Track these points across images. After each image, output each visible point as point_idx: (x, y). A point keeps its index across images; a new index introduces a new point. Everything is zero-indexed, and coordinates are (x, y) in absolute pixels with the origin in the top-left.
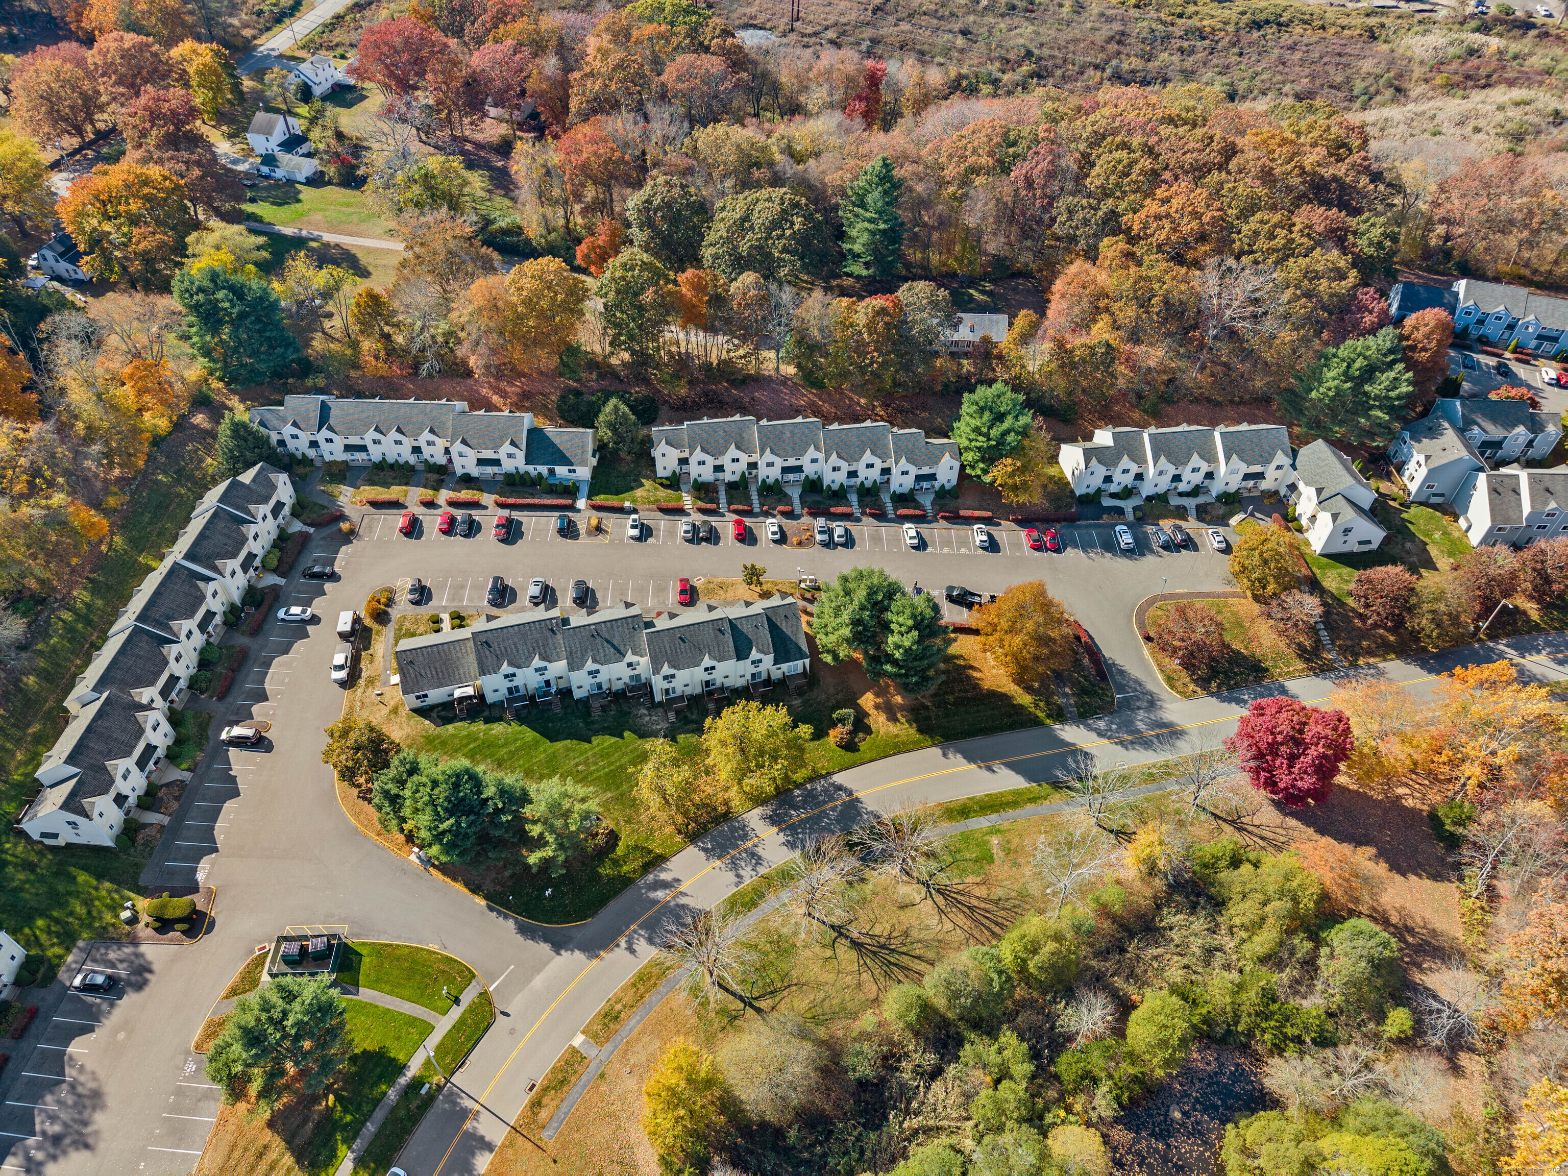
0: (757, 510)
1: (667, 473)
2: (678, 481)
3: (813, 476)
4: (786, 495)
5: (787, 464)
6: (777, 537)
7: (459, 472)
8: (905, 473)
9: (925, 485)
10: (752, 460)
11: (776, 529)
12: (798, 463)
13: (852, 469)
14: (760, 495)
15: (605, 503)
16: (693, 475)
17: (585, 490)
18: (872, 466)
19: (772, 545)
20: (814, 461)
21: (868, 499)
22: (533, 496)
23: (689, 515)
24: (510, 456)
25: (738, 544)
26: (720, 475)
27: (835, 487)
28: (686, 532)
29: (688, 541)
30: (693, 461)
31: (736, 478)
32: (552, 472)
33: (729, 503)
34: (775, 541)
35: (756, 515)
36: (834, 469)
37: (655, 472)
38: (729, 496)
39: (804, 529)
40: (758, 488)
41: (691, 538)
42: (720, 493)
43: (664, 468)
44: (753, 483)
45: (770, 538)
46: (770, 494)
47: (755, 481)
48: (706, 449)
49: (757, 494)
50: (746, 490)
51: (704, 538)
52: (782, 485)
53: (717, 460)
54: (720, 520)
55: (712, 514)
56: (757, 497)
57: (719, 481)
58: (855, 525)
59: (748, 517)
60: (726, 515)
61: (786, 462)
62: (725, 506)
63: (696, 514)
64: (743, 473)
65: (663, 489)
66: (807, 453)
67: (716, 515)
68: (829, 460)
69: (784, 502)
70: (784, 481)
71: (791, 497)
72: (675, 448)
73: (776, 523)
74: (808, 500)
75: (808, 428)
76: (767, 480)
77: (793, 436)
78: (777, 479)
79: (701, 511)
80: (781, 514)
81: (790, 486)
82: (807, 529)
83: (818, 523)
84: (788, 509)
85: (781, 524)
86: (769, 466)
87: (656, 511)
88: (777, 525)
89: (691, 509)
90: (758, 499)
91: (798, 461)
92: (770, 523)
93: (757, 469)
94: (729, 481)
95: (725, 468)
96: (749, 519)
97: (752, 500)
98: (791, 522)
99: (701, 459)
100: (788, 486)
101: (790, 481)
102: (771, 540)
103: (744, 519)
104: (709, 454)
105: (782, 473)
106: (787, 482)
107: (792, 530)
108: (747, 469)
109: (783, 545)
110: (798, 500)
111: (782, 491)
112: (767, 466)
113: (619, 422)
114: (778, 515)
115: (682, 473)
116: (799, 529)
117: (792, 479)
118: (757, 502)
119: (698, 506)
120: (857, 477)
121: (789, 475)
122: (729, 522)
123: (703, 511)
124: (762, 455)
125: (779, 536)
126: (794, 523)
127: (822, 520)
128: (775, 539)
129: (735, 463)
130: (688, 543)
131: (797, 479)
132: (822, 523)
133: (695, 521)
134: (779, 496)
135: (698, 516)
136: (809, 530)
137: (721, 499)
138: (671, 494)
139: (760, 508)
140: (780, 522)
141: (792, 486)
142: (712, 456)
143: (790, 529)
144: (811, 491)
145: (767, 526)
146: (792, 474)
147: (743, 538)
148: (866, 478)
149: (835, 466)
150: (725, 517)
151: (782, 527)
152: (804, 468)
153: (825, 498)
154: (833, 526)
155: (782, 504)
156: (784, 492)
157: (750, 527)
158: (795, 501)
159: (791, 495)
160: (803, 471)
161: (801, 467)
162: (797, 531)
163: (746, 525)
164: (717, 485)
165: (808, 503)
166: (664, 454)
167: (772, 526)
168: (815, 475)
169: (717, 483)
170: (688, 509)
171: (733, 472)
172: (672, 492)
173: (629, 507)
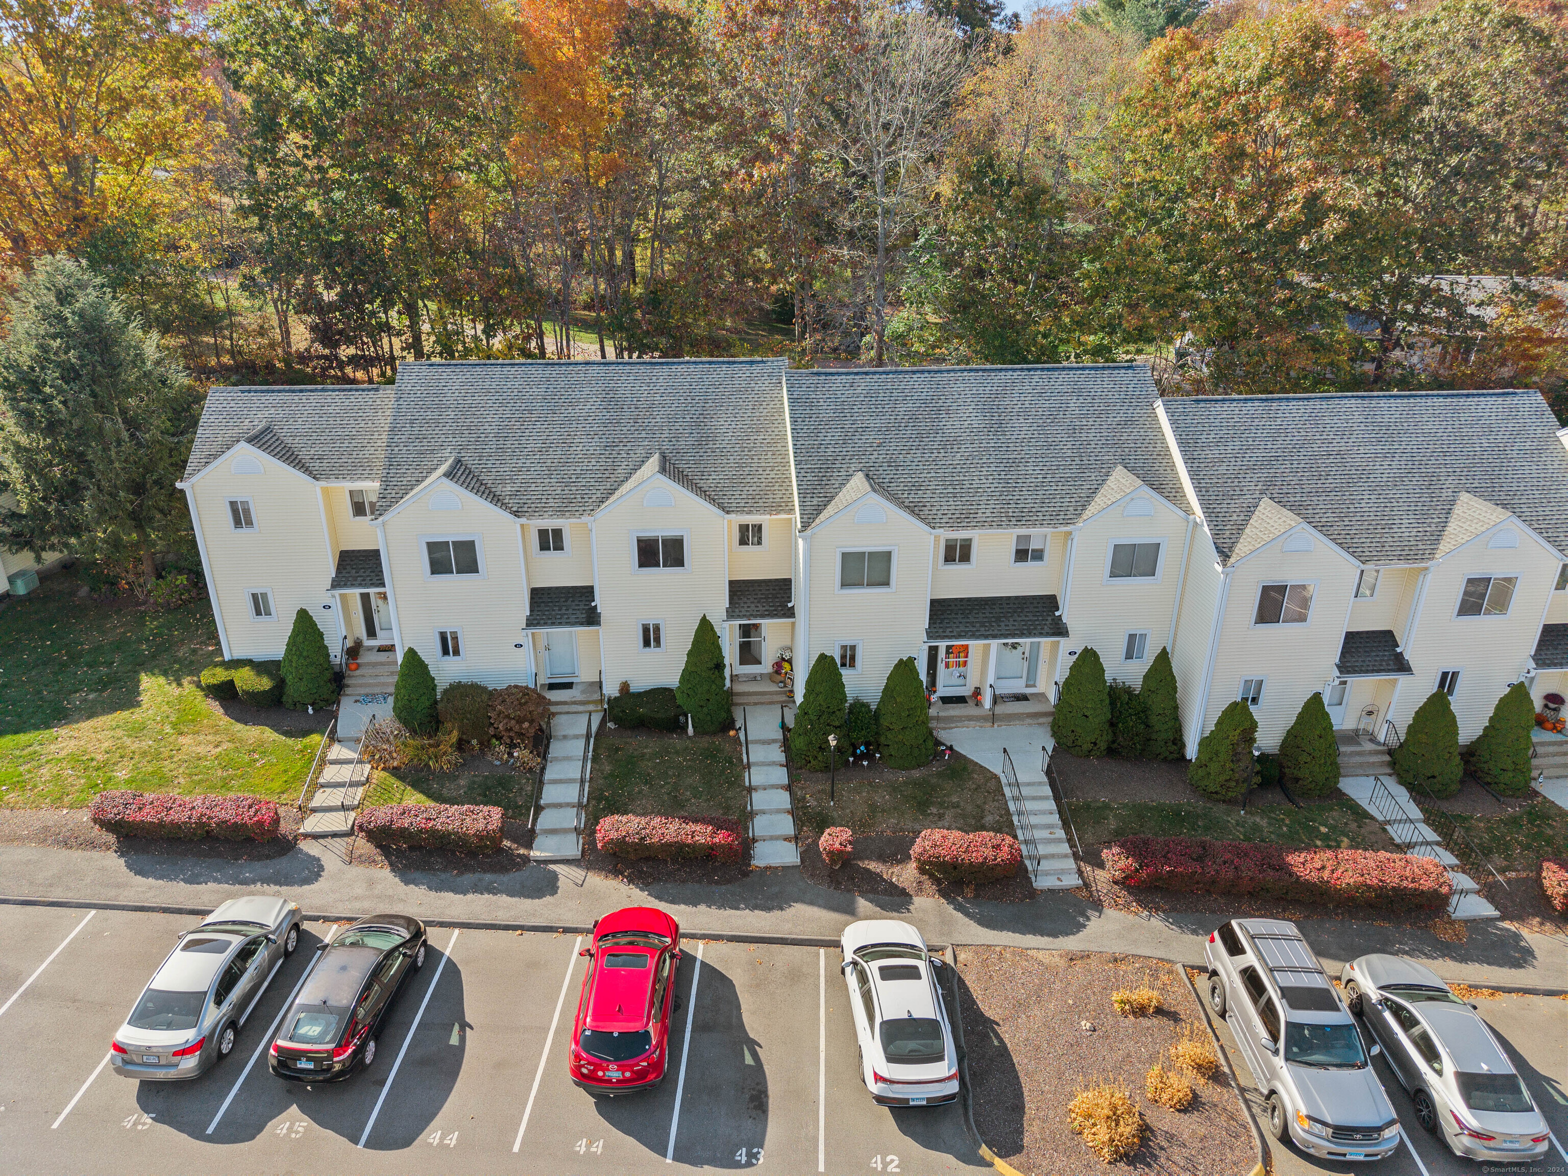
0: (777, 853)
2: (336, 680)
3: (1118, 664)
4: (961, 767)
5: (963, 583)
6: (934, 1077)
11: (916, 999)
12: (1025, 582)
14: (801, 760)
19: (897, 1154)
20: (1135, 561)
21: (1483, 812)
23: (306, 872)
25: (596, 1139)
26: (574, 647)
27: (1272, 725)
29: (162, 1095)
30: (402, 550)
31: (663, 668)
33: (600, 803)
34: (917, 1119)
35: (769, 891)
36: (1271, 606)
38: (608, 768)
39: (1140, 1011)
40: (791, 723)
41: (190, 1063)
42: (556, 749)
43: (260, 605)
44: (763, 700)
45: (874, 1088)
46: (863, 756)
47: (774, 688)
48: (487, 479)
49: (781, 757)
50: (717, 740)
51: (303, 1064)
52: (933, 712)
53: (552, 554)
54: (502, 917)
55: (465, 869)
56: (781, 776)
57: (569, 686)
58: (1510, 991)
59: (710, 903)
60: (562, 882)
61: (958, 568)
62: (566, 825)
63: (357, 871)
64: (705, 629)
65: (225, 721)
66: (1091, 509)
67: (488, 877)
68: (1242, 548)
69: (956, 806)
70: (942, 690)
71: (996, 778)
72: (307, 471)
73: (910, 950)
74: (1106, 806)
75: (1078, 393)
76: (846, 674)
77: (997, 427)
78: (905, 667)
79: (399, 852)
80: (938, 882)
81: (984, 718)
82: (1160, 1011)
83: (1250, 958)
84: (989, 852)
85: (949, 959)
86: (859, 584)
87: (92, 845)
88: (922, 965)
89: (335, 835)
90: (789, 788)
91: (1030, 566)
92: (868, 951)
93: (790, 613)
94: (625, 687)
95: (600, 602)
96: (714, 911)
97: (750, 789)
98: (1022, 952)
99: (450, 539)
100: (970, 718)
101: (977, 692)
102: (880, 1100)
103: (680, 914)
104: (496, 499)
105: (932, 633)
106: (961, 700)
107: (1036, 1011)
108: (731, 613)
109: (985, 1151)
110: (1046, 798)
111: (938, 743)
112: (844, 584)
113: (70, 374)
114: (920, 890)
115: (370, 649)
116: (1101, 1006)
117: (991, 680)
118: (783, 799)
119: (382, 815)
120: (1401, 666)
121: (975, 646)
122: (566, 930)
123: (411, 848)
124: (819, 509)
125: (944, 1068)
126: (1040, 955)
127: (1274, 937)
128: (918, 1096)
129: (661, 575)
130: (147, 1119)
131: (1018, 686)
132: (1294, 970)
133: (326, 919)
134: (916, 774)
135: (371, 883)
136: (1174, 1017)
137: (555, 782)
138: (259, 748)
139: (796, 838)
140: (936, 942)
141: (993, 718)
142: (516, 514)
143: (1020, 1006)
144: (1112, 752)
145: (852, 980)
146: (995, 644)
147: (641, 1075)
148: (1448, 681)
149: (1275, 578)
150: (548, 899)
151: (961, 981)
152: (1067, 613)
153: (1210, 796)
154: (1374, 995)
155: (941, 817)
156: (951, 748)
157: (712, 975)
158: (1029, 805)
159: (997, 769)
160: (1060, 630)
161: (1050, 603)
162: (1086, 1025)
163: (687, 960)
164: (550, 703)
165: (1113, 824)
166: (247, 512)
167: (888, 973)
168: (1129, 656)
169: (554, 696)
170: (316, 837)
171: (646, 629)
172: (269, 734)
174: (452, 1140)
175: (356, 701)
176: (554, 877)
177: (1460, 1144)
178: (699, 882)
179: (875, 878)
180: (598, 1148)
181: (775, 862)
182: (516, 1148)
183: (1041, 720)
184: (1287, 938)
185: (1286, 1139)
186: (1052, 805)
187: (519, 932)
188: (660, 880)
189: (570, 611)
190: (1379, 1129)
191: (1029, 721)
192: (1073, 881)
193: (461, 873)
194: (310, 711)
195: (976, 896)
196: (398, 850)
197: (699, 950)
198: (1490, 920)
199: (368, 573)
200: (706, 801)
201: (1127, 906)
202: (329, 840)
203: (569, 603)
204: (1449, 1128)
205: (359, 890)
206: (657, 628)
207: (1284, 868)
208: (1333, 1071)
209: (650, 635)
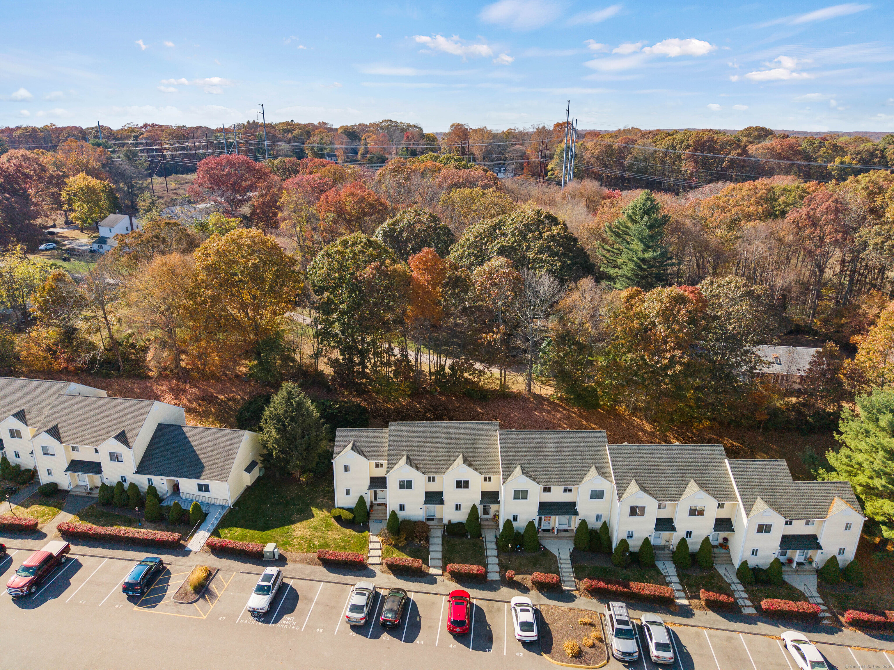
0: (494, 576)
1: (351, 502)
2: (368, 515)
3: (593, 524)
4: (546, 553)
5: (549, 498)
6: (532, 635)
7: (44, 479)
8: (764, 529)
9: (797, 556)
10: (489, 487)
11: (529, 617)
12: (566, 498)
13: (664, 514)
14: (501, 549)
15: (241, 544)
16: (392, 505)
17: (213, 520)
18: (701, 513)
19: (522, 653)
20: (597, 495)
21: (695, 574)
22: (129, 523)
23: (372, 574)
24: (115, 457)
25: (454, 645)
26: (436, 510)
27: (635, 545)
28: (355, 608)
29: (357, 628)
30: (393, 482)
31: (461, 517)
32: (176, 488)
33: (447, 559)
34: (527, 645)
35: (492, 586)
36: (634, 512)
37: (333, 499)
38: (447, 548)
39: (585, 624)
40: (498, 537)
41: (363, 621)
42: (432, 541)
43: (348, 492)
44: (490, 528)
45: (518, 637)
46: (519, 548)
47: (493, 524)
48: (415, 462)
49: (495, 547)
50: (477, 540)
51: (388, 623)
52: (540, 535)
53: (431, 483)
54: (424, 590)
55: (412, 576)
56: (495, 553)
57: (433, 519)
58: (685, 625)
59: (477, 588)
60: (438, 581)
61: (547, 493)
62: (438, 565)
63: (384, 575)
64: (474, 508)
65: (339, 527)
66: (584, 480)
67: (418, 579)
68: (624, 496)
69: (544, 565)
70: (543, 528)
71: (556, 557)
72: (366, 457)
73: (528, 605)
74: (586, 567)
75: (584, 440)
76: (514, 523)
77: (559, 451)
78: (531, 524)
79: (394, 570)
80: (537, 587)
81: (555, 537)
82: (590, 624)
83: (612, 612)
84: (550, 580)
85: (538, 608)
86: (518, 498)
87: (316, 564)
88: (530, 609)
89: (377, 564)
90: (497, 557)
91: (568, 493)
92: (517, 605)
93: (498, 503)
94: (450, 521)
95: (444, 497)
96: (478, 591)
97: (487, 557)
98: (558, 607)
99: (406, 480)
100: (550, 537)
101: (553, 529)
102: (519, 640)
103: (469, 591)
104: (418, 469)
105: (540, 513)
106: (548, 531)
107: (559, 623)
108: (482, 502)
109: (542, 653)
110: (568, 564)
111: (541, 545)
112: (514, 498)
113: (292, 419)
114: (532, 589)
115: (375, 504)
116: (575, 622)
117: (557, 526)
118: (496, 560)
119: (390, 561)
120: (673, 529)
121: (553, 517)
122: (440, 595)
123: (398, 569)
124: (508, 477)
125: (534, 633)
126: (562, 608)
127: (619, 607)
128: (528, 640)
129: (462, 490)
130: (355, 633)
131: (565, 527)
132: (621, 615)
133: (380, 588)
134: (534, 554)
135: (389, 579)
136: (594, 626)
137: (432, 551)
138: (350, 536)
139: (499, 572)
140: (535, 603)
141: (557, 537)
142: (424, 473)
143: (555, 621)
144: (590, 550)
145: (513, 611)
146: (557, 516)
147: (464, 631)
148: (689, 534)
149: (634, 505)
150: (435, 585)
151: (541, 614)
152: (578, 508)
153: (616, 565)
154: (644, 623)
155: (539, 568)
156: (544, 547)
157: (479, 609)
158: (563, 566)
159: (556, 554)
160: (576, 513)
161: (574, 504)
162: (571, 626)
163: (472, 604)
164: (429, 526)
165: (587, 572)
166: (349, 468)
167: (522, 610)
168: (597, 520)
169: (429, 523)
170: (372, 564)
171: (457, 505)
172: (353, 533)
173: (272, 554)
174: (422, 643)
175: (373, 521)
176: (436, 579)
177: (654, 658)
178: (474, 583)
179: (520, 585)
180: (455, 646)
181: (494, 579)
182: (436, 646)
183: (571, 538)
184: (622, 607)
185: (613, 655)
186: (570, 566)
187: (429, 594)
188: (463, 582)
189: (436, 500)
190: (632, 653)
191: (567, 539)
192: (573, 588)
194: (362, 525)
195: (547, 592)
197: (475, 602)
198: (687, 606)
199: (378, 484)
200: (475, 560)
201: (587, 596)
202: (375, 566)
203: (436, 497)
204: (651, 655)
205: (386, 580)
206: (460, 505)
208: (625, 640)
209: (458, 507)
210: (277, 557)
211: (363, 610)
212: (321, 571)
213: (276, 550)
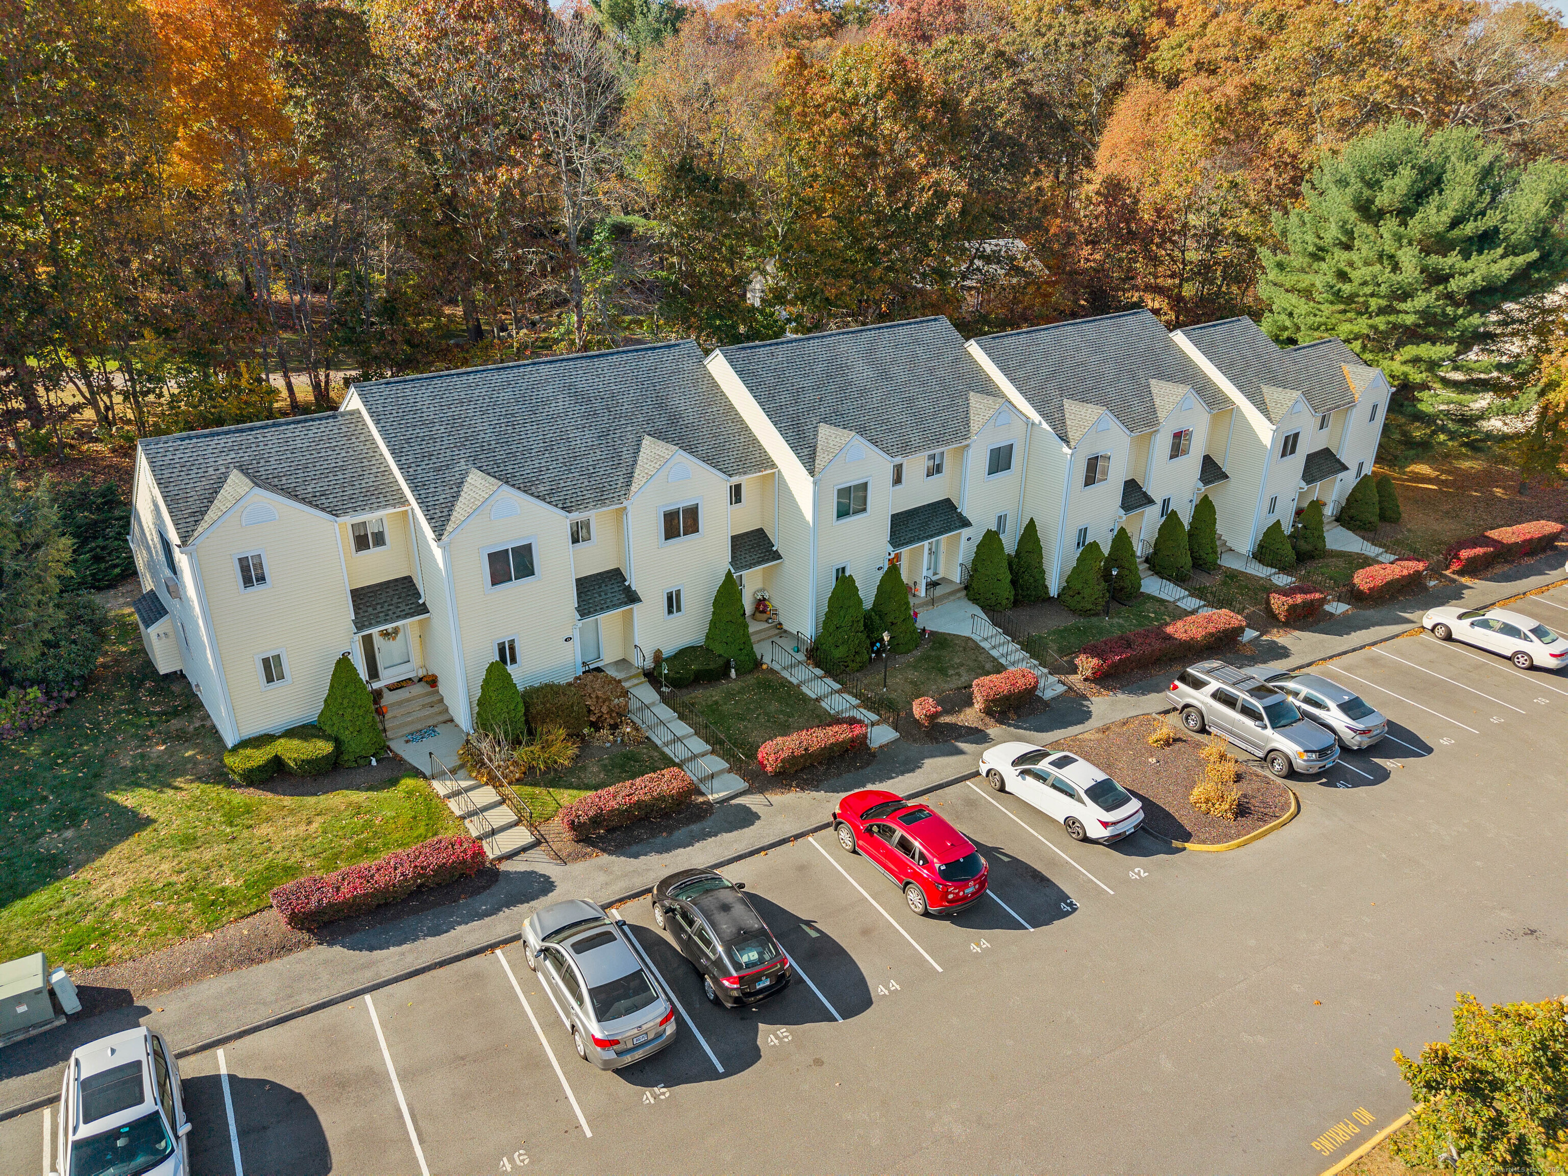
0: (881, 735)
1: (300, 701)
8: (1289, 445)
20: (999, 460)
23: (539, 884)
39: (1167, 743)
43: (272, 670)
44: (761, 638)
47: (765, 625)
50: (760, 675)
51: (761, 984)
53: (581, 546)
54: (739, 849)
55: (669, 828)
57: (599, 670)
60: (755, 809)
63: (578, 868)
64: (732, 581)
66: (975, 426)
67: (695, 827)
68: (1071, 434)
69: (962, 665)
71: (969, 639)
72: (321, 509)
78: (895, 571)
79: (604, 838)
81: (926, 603)
82: (1176, 740)
83: (1213, 685)
86: (848, 514)
87: (283, 949)
89: (524, 849)
90: (844, 690)
91: (935, 478)
92: (1025, 760)
93: (778, 555)
94: (658, 655)
95: (632, 581)
97: (821, 700)
98: (1077, 739)
99: (509, 547)
101: (914, 586)
105: (894, 544)
108: (737, 566)
109: (1176, 844)
112: (840, 516)
114: (986, 725)
116: (1146, 748)
117: (925, 572)
118: (848, 698)
119: (565, 820)
120: (1149, 500)
122: (797, 837)
123: (610, 830)
124: (813, 457)
126: (1086, 736)
127: (1216, 669)
129: (684, 543)
130: (660, 1090)
134: (917, 653)
135: (603, 870)
139: (885, 721)
141: (932, 602)
142: (566, 510)
144: (1019, 602)
148: (1166, 505)
149: (1092, 452)
150: (757, 823)
153: (1086, 614)
155: (959, 675)
158: (1000, 651)
159: (967, 634)
160: (965, 522)
161: (949, 504)
162: (1152, 760)
165: (1053, 646)
166: (257, 567)
170: (509, 857)
171: (668, 596)
172: (360, 796)
173: (46, 995)
174: (896, 987)
175: (407, 742)
176: (744, 807)
177: (1356, 742)
178: (849, 771)
179: (953, 727)
180: (985, 944)
181: (884, 740)
182: (940, 970)
183: (958, 595)
184: (1222, 667)
187: (763, 853)
188: (821, 781)
189: (610, 595)
190: (1334, 745)
191: (952, 598)
192: (1061, 689)
193: (670, 833)
194: (374, 763)
195: (1019, 717)
196: (600, 837)
198: (1257, 637)
199: (386, 607)
200: (800, 717)
201: (1100, 693)
202: (522, 855)
203: (604, 588)
204: (1347, 736)
205: (602, 877)
206: (677, 595)
207: (1169, 637)
209: (673, 602)
210: (71, 1004)
211: (644, 987)
212: (326, 962)
213: (58, 976)
